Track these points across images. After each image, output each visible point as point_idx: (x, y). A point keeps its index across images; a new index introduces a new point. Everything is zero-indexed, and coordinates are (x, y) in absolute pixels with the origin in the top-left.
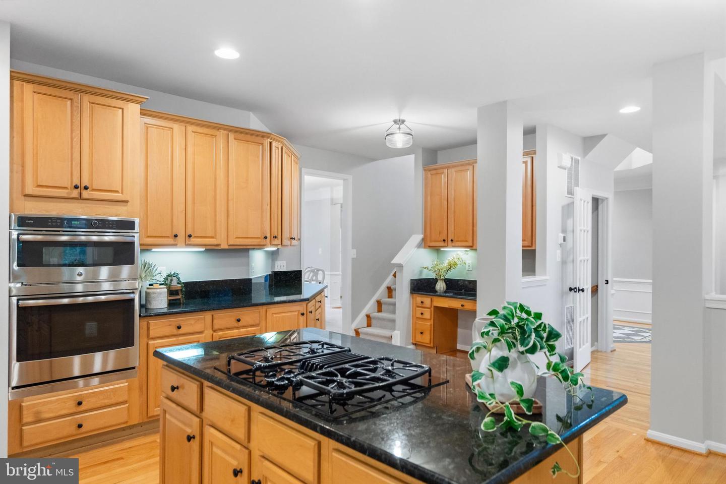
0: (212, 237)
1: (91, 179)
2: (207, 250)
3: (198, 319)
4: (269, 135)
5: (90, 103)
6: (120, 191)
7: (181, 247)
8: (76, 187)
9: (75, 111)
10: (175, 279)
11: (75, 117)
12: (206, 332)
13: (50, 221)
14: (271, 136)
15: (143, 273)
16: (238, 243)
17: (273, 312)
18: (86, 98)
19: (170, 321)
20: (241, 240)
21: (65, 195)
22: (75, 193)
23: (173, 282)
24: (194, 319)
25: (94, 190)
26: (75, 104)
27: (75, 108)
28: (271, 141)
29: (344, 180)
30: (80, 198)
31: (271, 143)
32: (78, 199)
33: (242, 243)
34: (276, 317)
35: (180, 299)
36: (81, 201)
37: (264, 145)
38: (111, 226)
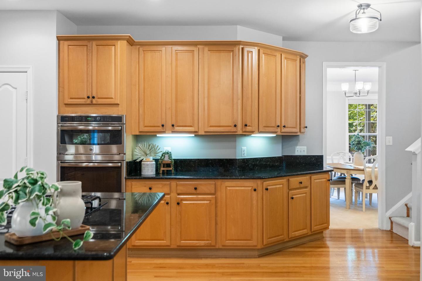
0: (191, 126)
1: (97, 93)
2: (195, 135)
3: (165, 185)
4: (240, 43)
5: (97, 45)
6: (114, 99)
7: (169, 133)
8: (88, 97)
9: (89, 52)
10: (167, 156)
11: (88, 56)
12: (172, 194)
13: (76, 118)
14: (241, 43)
15: (148, 151)
16: (212, 131)
17: (227, 185)
18: (94, 43)
19: (145, 184)
20: (214, 128)
21: (83, 103)
22: (89, 101)
23: (165, 158)
24: (162, 184)
25: (99, 98)
26: (89, 48)
27: (88, 51)
28: (242, 46)
29: (379, 67)
30: (92, 104)
31: (243, 49)
32: (91, 104)
33: (215, 130)
34: (230, 190)
35: (171, 170)
36: (92, 105)
37: (234, 51)
38: (108, 120)
